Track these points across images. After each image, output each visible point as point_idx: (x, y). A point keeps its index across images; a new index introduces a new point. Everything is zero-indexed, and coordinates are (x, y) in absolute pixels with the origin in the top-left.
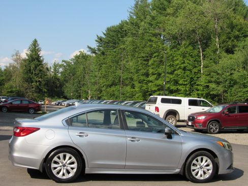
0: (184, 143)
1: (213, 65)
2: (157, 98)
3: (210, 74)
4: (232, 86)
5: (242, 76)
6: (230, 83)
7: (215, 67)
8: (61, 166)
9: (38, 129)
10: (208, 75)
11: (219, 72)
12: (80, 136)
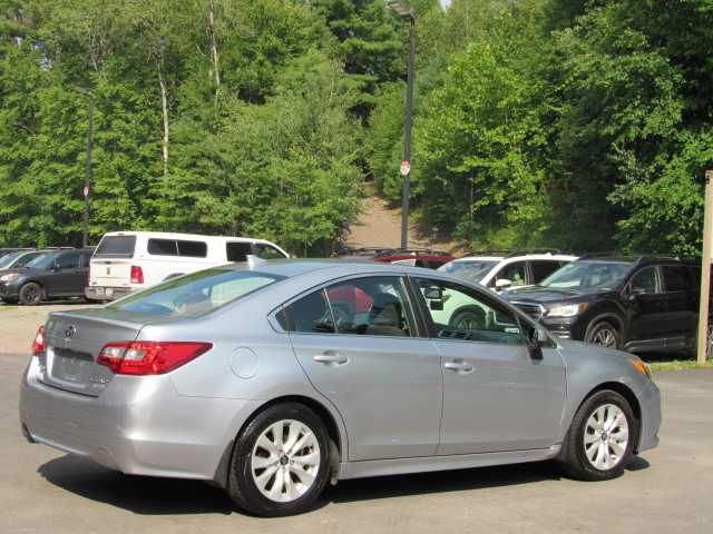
1: (204, 137)
2: (134, 238)
3: (194, 165)
4: (266, 201)
5: (301, 170)
6: (259, 192)
7: (212, 143)
8: (275, 464)
9: (204, 347)
10: (188, 167)
11: (224, 157)
12: (325, 362)
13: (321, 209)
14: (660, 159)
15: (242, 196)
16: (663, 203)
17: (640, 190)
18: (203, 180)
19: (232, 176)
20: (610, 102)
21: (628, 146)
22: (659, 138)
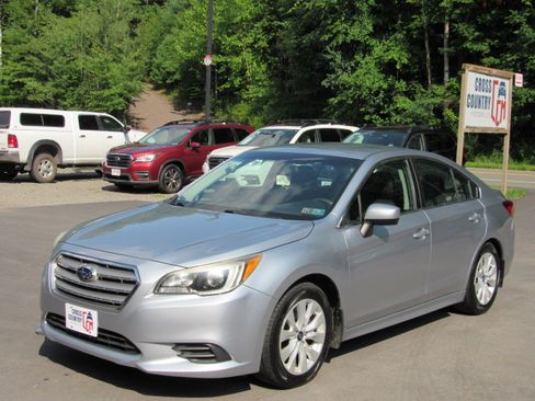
1: (29, 40)
2: (9, 112)
3: (22, 59)
4: (75, 85)
5: (100, 63)
6: (70, 78)
7: (35, 44)
10: (18, 61)
11: (45, 54)
13: (114, 90)
14: (358, 57)
15: (58, 81)
16: (359, 87)
17: (345, 77)
18: (29, 70)
19: (51, 67)
20: (326, 18)
21: (337, 48)
22: (358, 43)
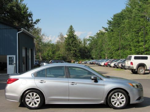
0: (105, 85)
2: (131, 56)
8: (31, 100)
9: (18, 79)
12: (41, 82)
